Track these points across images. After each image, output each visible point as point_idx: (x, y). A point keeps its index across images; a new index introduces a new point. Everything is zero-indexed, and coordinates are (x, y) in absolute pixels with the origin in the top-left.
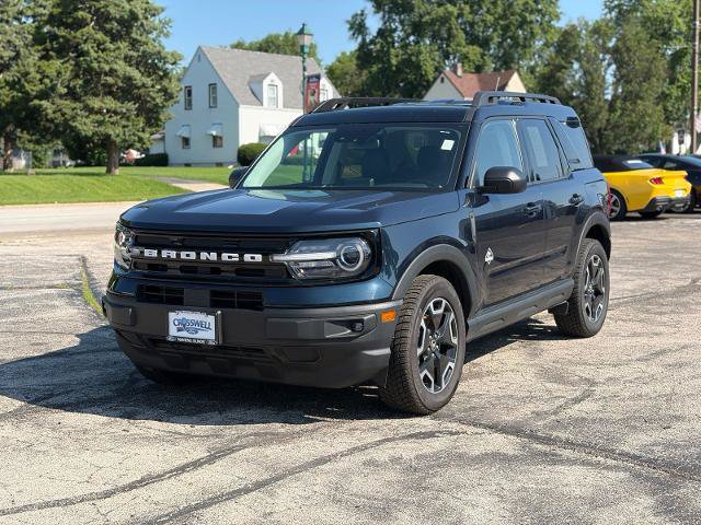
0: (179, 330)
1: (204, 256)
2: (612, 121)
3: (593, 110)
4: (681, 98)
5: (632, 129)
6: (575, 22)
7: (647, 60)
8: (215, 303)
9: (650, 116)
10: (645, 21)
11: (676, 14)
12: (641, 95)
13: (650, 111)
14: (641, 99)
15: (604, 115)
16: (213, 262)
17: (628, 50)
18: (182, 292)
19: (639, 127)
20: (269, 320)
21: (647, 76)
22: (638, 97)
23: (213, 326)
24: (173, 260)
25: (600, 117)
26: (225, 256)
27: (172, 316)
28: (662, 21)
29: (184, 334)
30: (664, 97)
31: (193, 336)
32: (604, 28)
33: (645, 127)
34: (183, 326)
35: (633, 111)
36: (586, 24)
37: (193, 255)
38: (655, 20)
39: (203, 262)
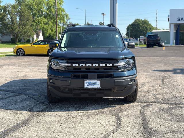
0: (88, 85)
1: (94, 65)
2: (20, 31)
3: (14, 28)
4: (36, 26)
5: (25, 33)
6: (8, 4)
7: (28, 15)
8: (98, 77)
9: (29, 30)
10: (26, 5)
11: (34, 4)
12: (27, 24)
13: (29, 29)
14: (27, 25)
15: (17, 29)
16: (97, 67)
17: (23, 12)
18: (87, 75)
19: (27, 33)
20: (116, 81)
21: (28, 20)
22: (26, 25)
23: (99, 83)
24: (84, 67)
25: (17, 30)
26: (101, 65)
27: (86, 82)
28: (30, 5)
29: (90, 86)
30: (32, 25)
31: (93, 86)
32: (16, 6)
33: (28, 33)
34: (89, 84)
35: (25, 28)
36: (11, 5)
37: (91, 65)
38: (29, 5)
39: (94, 67)
